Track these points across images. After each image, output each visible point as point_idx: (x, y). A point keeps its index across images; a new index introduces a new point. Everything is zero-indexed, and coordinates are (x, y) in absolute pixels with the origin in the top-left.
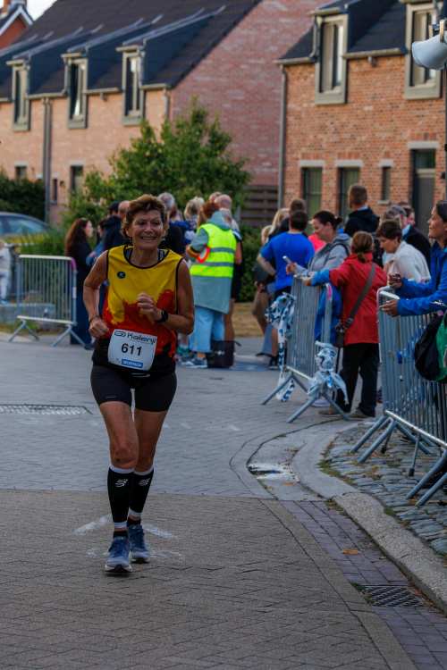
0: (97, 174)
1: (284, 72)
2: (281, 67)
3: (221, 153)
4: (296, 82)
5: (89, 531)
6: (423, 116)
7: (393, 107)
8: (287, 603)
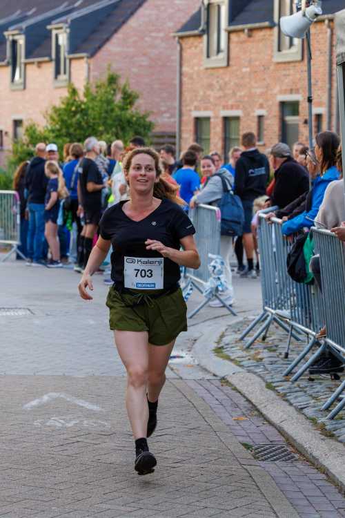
0: (34, 125)
1: (179, 42)
2: (177, 39)
3: (131, 107)
4: (189, 51)
5: (35, 406)
6: (289, 75)
7: (265, 69)
8: (192, 460)
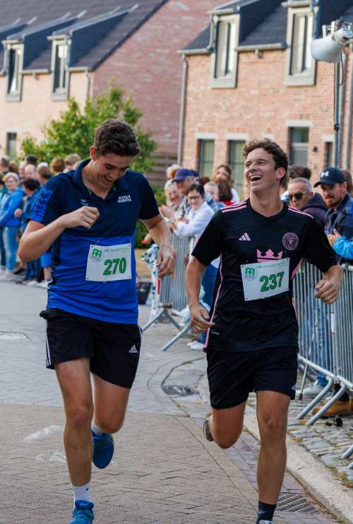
0: (31, 139)
1: (185, 60)
2: (183, 56)
3: (134, 125)
4: (195, 70)
5: (36, 440)
6: (299, 100)
7: (275, 92)
8: (206, 506)
